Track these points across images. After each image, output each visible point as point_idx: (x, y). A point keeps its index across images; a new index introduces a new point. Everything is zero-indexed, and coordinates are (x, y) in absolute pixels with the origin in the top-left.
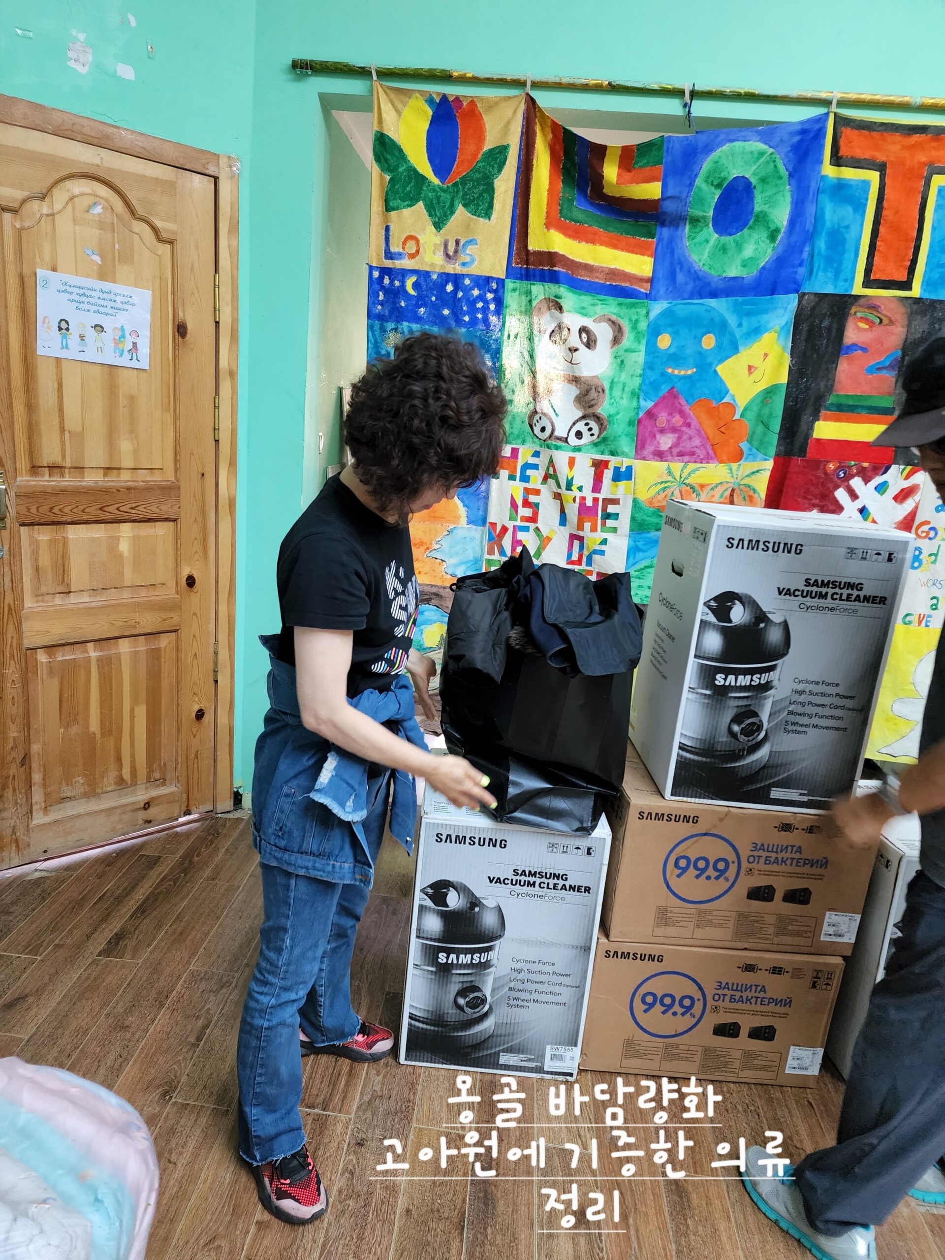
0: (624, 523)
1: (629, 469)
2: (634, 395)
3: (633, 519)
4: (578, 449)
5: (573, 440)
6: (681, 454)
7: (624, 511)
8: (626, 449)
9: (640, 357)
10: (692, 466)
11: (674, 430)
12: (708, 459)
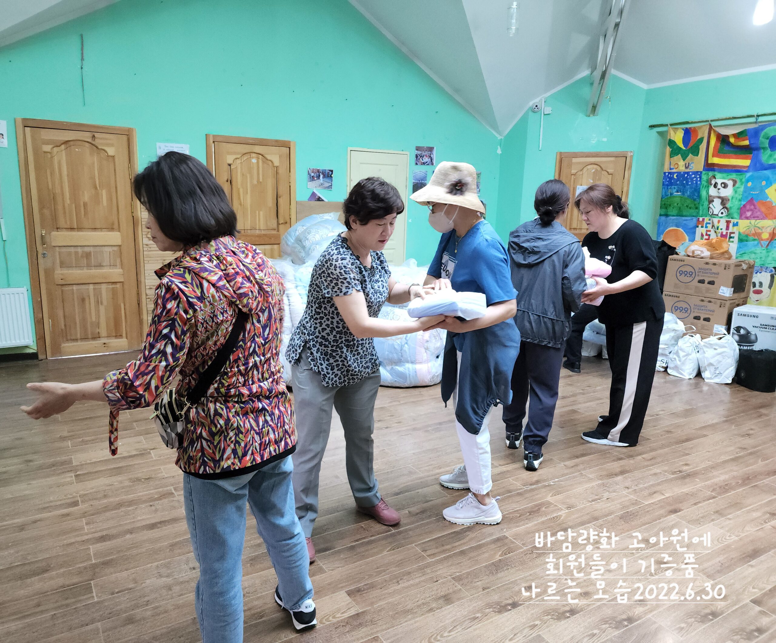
0: (736, 239)
1: (737, 223)
2: (740, 200)
3: (739, 238)
4: (721, 217)
5: (720, 215)
6: (754, 217)
7: (736, 236)
8: (736, 217)
9: (742, 189)
10: (758, 221)
11: (751, 210)
12: (763, 218)
